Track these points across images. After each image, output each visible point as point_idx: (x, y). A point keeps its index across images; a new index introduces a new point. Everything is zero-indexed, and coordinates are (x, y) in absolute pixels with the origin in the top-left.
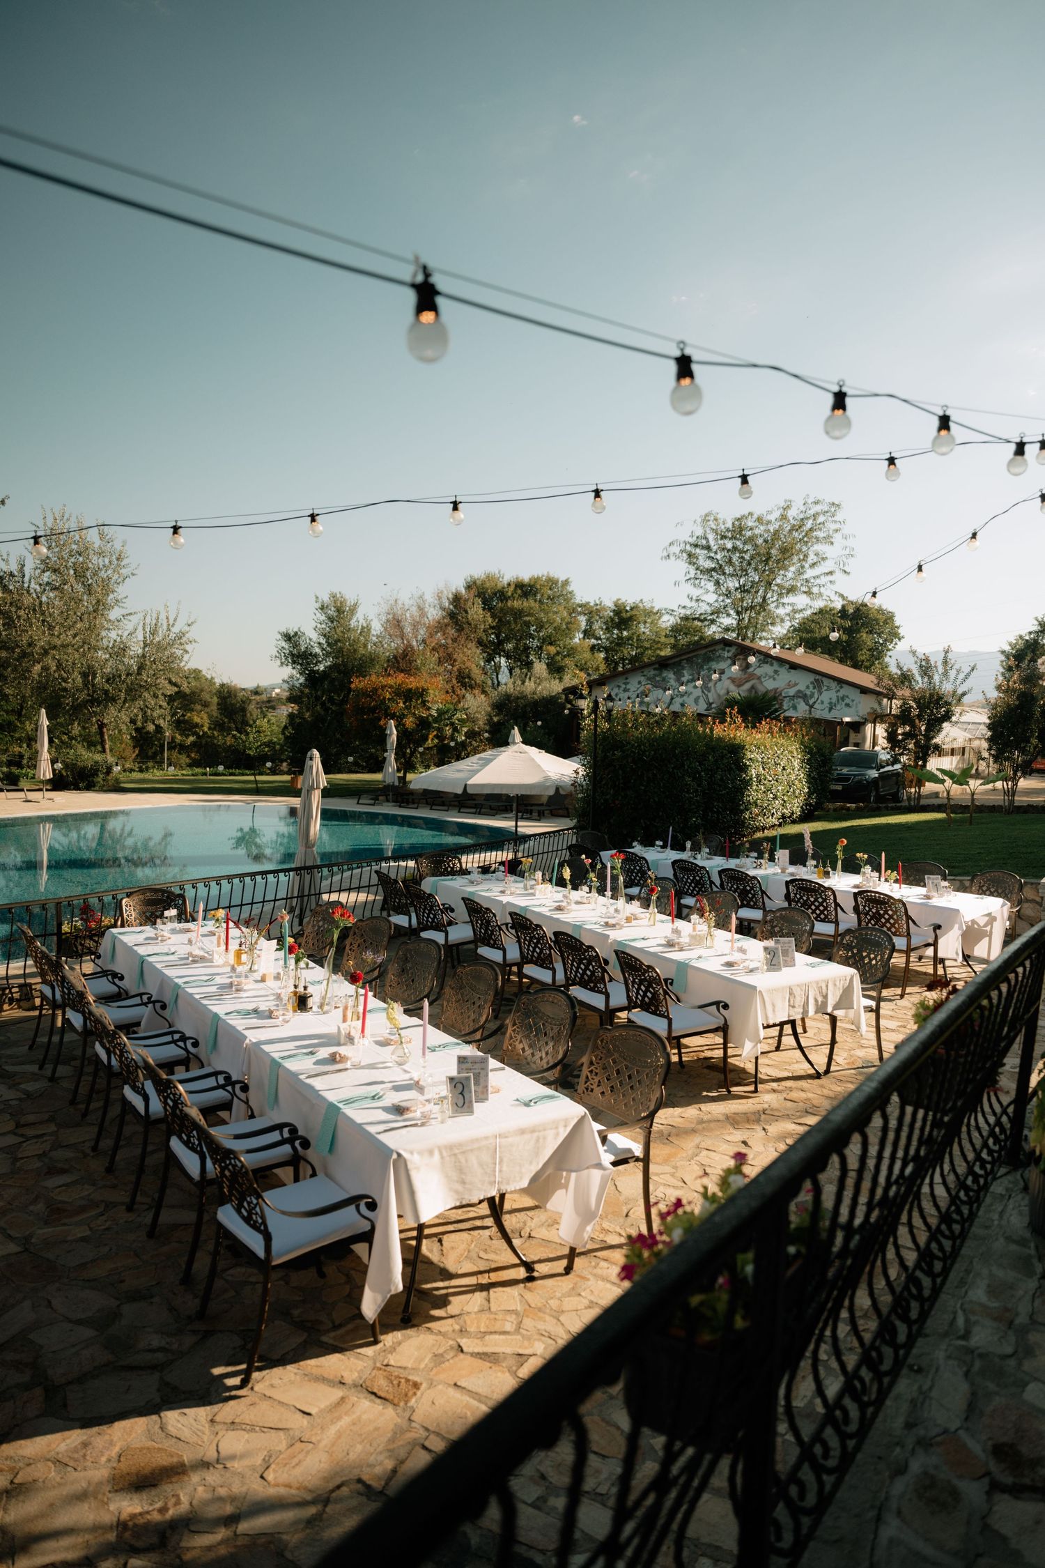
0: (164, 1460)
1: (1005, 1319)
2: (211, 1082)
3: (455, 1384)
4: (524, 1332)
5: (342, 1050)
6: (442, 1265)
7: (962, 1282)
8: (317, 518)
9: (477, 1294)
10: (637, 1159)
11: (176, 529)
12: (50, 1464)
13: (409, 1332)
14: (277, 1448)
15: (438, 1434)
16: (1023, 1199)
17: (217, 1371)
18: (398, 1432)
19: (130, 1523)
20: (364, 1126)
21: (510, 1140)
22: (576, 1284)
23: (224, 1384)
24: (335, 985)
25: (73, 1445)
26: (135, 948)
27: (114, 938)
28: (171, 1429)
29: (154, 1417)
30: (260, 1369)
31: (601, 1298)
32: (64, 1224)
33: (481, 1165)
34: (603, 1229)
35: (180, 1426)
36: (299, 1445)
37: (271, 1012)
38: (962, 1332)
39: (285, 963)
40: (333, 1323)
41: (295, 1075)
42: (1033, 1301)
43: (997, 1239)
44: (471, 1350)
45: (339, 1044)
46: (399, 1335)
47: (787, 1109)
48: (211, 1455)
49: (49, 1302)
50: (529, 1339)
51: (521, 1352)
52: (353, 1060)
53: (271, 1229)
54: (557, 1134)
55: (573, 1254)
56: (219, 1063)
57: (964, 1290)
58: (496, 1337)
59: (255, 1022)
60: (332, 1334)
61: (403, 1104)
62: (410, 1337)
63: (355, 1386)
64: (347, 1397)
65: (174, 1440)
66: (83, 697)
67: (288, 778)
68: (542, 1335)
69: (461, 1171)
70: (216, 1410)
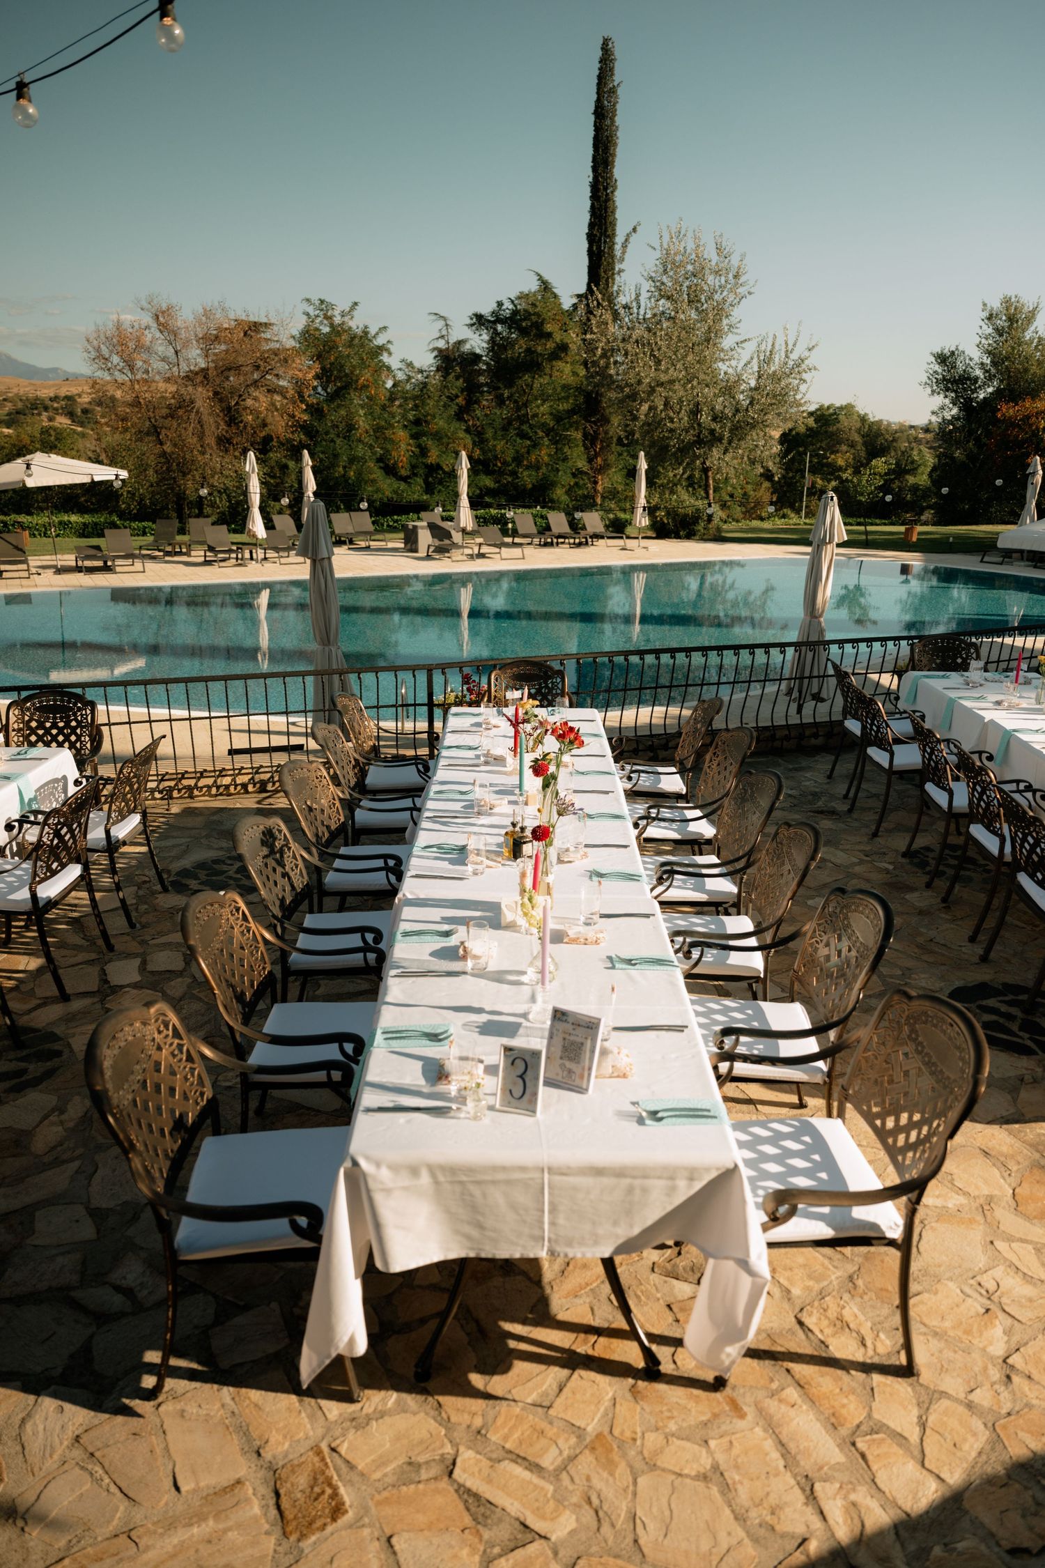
3: (389, 1539)
4: (566, 1482)
5: (479, 939)
6: (548, 1290)
9: (557, 1370)
10: (891, 1243)
13: (410, 1400)
14: (97, 1531)
20: (364, 1089)
21: (571, 1179)
28: (29, 1429)
29: (31, 1399)
31: (737, 1467)
33: (512, 1207)
35: (41, 1428)
41: (385, 968)
44: (462, 1477)
46: (393, 1397)
48: (28, 1497)
50: (562, 1499)
51: (529, 1522)
52: (475, 958)
58: (518, 1471)
59: (440, 867)
62: (406, 1410)
63: (269, 1467)
64: (245, 1482)
65: (17, 1448)
66: (689, 437)
67: (902, 529)
68: (589, 1502)
69: (474, 1208)
70: (96, 1422)
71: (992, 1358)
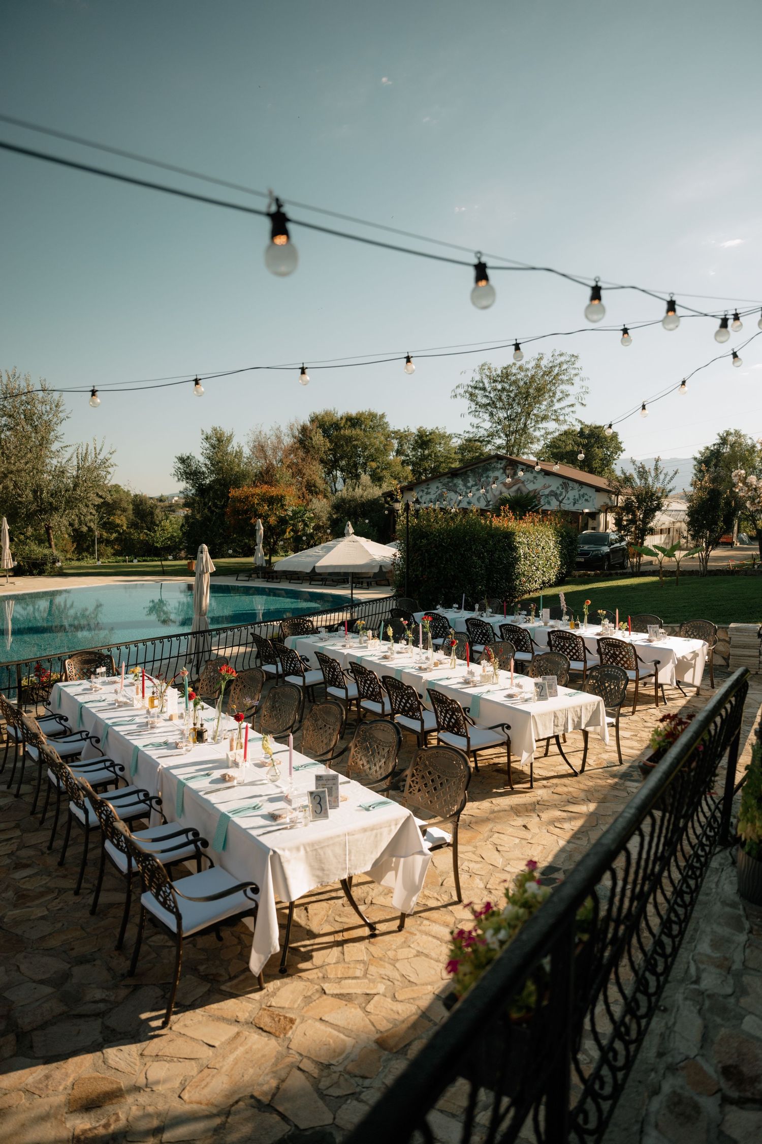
0: (106, 1087)
1: (725, 966)
2: (134, 798)
3: (321, 1019)
4: (371, 977)
5: (231, 772)
6: (308, 928)
7: (692, 939)
8: (200, 382)
9: (335, 949)
10: (449, 845)
11: (94, 392)
12: (21, 1093)
13: (286, 980)
14: (191, 1074)
15: (309, 1058)
16: (732, 871)
17: (144, 1016)
18: (279, 1058)
19: (82, 1137)
20: (248, 830)
21: (356, 837)
22: (406, 938)
23: (149, 1026)
24: (224, 721)
25: (39, 1078)
26: (76, 697)
27: (60, 689)
28: (111, 1062)
29: (99, 1054)
30: (176, 1013)
31: (425, 948)
32: (29, 907)
33: (335, 856)
34: (425, 896)
35: (118, 1060)
36: (206, 1070)
37: (177, 744)
38: (694, 979)
39: (187, 707)
40: (229, 975)
41: (195, 792)
42: (744, 952)
43: (715, 904)
44: (331, 992)
45: (228, 767)
46: (278, 983)
47: (554, 800)
48: (141, 1081)
49: (18, 967)
50: (373, 981)
51: (368, 992)
52: (238, 779)
53: (181, 911)
54: (390, 831)
55: (403, 917)
56: (139, 783)
57: (693, 944)
58: (350, 981)
59: (165, 752)
60: (229, 984)
61: (277, 813)
62: (287, 984)
63: (247, 1023)
64: (241, 1032)
65: (114, 1071)
66: (34, 507)
67: (185, 562)
68: (383, 978)
69: (320, 861)
70: (144, 1046)
71: (482, 889)
